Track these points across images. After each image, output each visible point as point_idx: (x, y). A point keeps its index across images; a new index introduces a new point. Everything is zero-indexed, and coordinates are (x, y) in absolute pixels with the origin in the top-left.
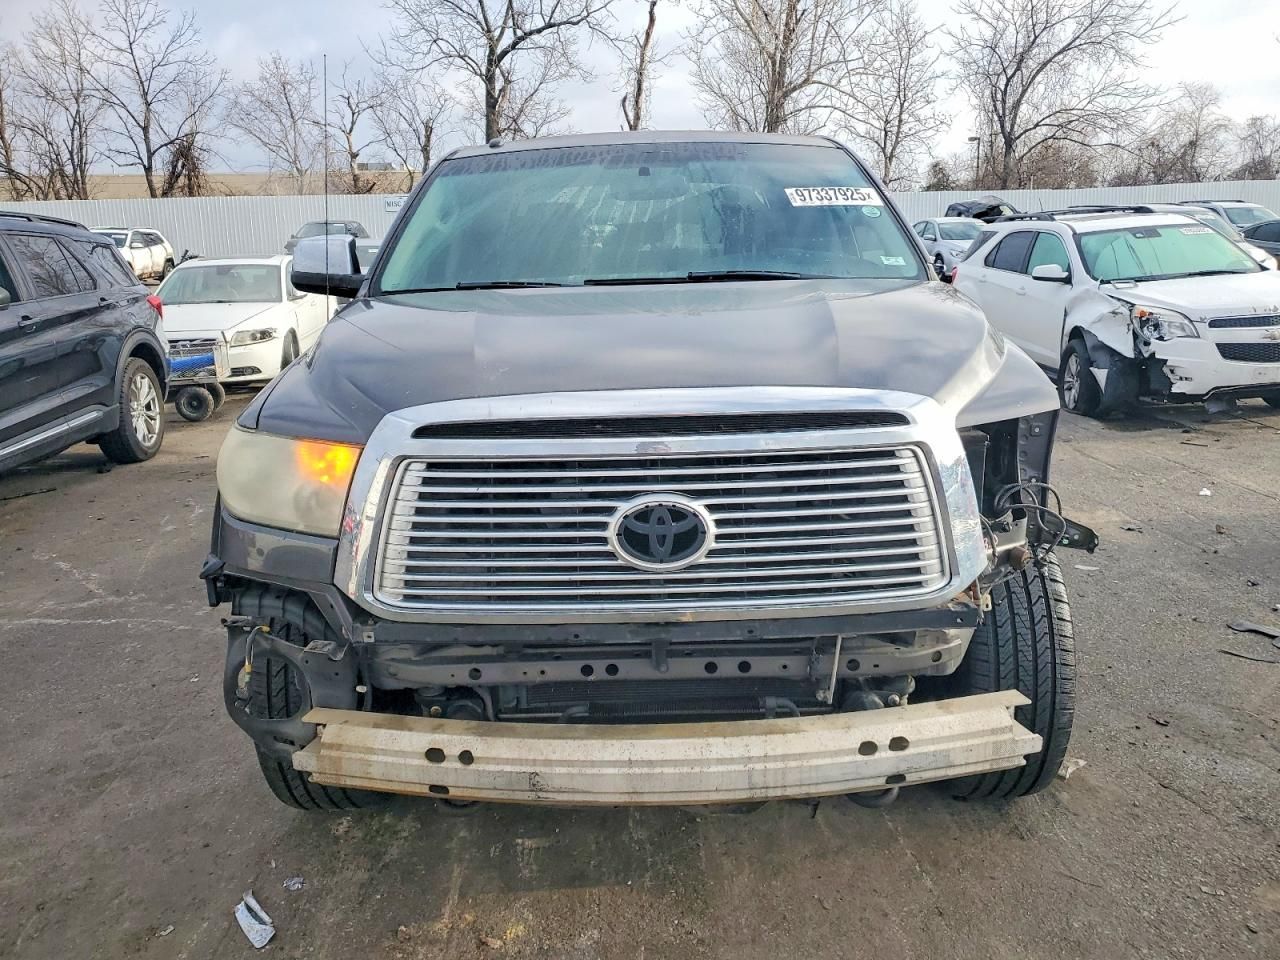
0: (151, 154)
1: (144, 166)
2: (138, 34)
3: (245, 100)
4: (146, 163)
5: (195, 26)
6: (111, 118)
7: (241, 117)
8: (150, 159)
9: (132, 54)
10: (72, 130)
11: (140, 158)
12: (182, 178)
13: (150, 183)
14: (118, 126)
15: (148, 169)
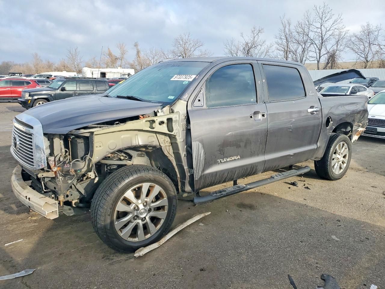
0: (320, 57)
1: (318, 61)
2: (324, 22)
3: (353, 39)
4: (318, 60)
5: (342, 18)
6: (312, 48)
7: (350, 45)
8: (319, 58)
9: (321, 29)
10: (302, 52)
11: (317, 59)
12: (330, 64)
13: (318, 65)
14: (314, 50)
15: (318, 62)
